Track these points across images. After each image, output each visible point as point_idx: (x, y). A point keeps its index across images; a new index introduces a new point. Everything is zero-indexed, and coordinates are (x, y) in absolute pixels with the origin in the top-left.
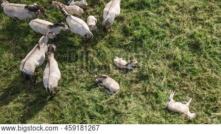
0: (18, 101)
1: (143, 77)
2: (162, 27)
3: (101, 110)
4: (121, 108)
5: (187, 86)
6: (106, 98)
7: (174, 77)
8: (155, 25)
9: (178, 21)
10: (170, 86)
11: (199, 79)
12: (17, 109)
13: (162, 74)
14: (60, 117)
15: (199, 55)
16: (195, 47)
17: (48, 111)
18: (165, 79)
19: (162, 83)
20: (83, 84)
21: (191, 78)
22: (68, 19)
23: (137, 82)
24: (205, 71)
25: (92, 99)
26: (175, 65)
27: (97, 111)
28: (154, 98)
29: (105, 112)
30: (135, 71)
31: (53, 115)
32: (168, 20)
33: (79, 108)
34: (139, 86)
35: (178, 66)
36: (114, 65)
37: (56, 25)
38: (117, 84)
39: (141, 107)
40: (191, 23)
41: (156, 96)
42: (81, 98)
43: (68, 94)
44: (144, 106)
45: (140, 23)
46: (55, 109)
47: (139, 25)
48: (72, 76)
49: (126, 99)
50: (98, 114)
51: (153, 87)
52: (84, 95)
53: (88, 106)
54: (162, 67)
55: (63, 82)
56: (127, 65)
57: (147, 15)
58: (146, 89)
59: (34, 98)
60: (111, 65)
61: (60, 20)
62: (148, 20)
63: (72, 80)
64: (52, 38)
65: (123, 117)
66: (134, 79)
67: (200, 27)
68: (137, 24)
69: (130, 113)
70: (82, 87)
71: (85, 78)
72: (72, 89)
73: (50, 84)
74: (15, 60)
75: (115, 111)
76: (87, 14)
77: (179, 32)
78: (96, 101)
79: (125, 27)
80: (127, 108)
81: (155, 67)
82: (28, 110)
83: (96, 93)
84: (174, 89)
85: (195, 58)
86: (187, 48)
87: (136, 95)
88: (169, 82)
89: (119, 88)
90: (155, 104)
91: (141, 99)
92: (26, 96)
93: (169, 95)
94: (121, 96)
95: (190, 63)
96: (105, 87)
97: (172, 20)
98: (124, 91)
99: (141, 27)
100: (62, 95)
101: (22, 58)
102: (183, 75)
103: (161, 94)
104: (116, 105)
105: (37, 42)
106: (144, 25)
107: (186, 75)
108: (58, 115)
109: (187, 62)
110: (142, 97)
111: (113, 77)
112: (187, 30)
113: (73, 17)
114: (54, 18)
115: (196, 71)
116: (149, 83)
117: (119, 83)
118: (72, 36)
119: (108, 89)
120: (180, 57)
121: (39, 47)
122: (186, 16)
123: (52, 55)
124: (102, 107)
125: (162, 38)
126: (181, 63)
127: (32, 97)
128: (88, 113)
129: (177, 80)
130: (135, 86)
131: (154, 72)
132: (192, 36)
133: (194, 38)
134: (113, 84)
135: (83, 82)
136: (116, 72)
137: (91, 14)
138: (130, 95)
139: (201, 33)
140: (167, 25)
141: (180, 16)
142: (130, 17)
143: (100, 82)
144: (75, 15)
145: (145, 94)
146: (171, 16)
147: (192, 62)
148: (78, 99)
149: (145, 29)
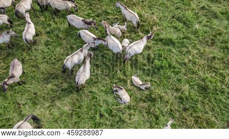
0: (55, 85)
1: (151, 99)
2: (180, 64)
3: (110, 112)
4: (125, 117)
5: (186, 119)
6: (117, 105)
7: (177, 108)
8: (174, 61)
9: (195, 63)
10: (171, 114)
11: (198, 117)
12: (52, 90)
13: (167, 102)
14: (79, 107)
15: (205, 98)
16: (204, 89)
17: (72, 99)
18: (168, 107)
19: (165, 110)
20: (103, 88)
21: (191, 114)
23: (144, 101)
24: (207, 113)
25: (106, 102)
26: (181, 98)
27: (107, 112)
28: (154, 119)
29: (112, 116)
30: (147, 92)
31: (75, 103)
32: (186, 60)
33: (94, 105)
34: (146, 105)
35: (183, 100)
36: (131, 81)
38: (129, 97)
39: (142, 123)
40: (206, 68)
41: (157, 118)
42: (98, 98)
43: (91, 92)
44: (144, 122)
45: (163, 55)
46: (77, 100)
47: (161, 56)
48: (98, 79)
49: (132, 111)
50: (107, 115)
51: (157, 110)
52: (102, 97)
53: (101, 106)
54: (170, 96)
55: (89, 82)
56: (141, 85)
57: (170, 51)
58: (150, 110)
59: (66, 87)
60: (129, 81)
61: (103, 36)
62: (170, 55)
63: (97, 82)
64: (93, 47)
65: (125, 125)
66: (143, 98)
67: (213, 75)
69: (132, 124)
70: (102, 90)
71: (107, 84)
72: (94, 89)
73: (80, 80)
74: (63, 55)
75: (120, 118)
76: (124, 37)
77: (194, 73)
78: (108, 105)
79: (149, 55)
80: (130, 119)
81: (163, 94)
82: (60, 94)
83: (110, 99)
84: (173, 118)
85: (200, 99)
86: (196, 87)
87: (140, 112)
88: (172, 110)
89: (129, 101)
90: (154, 124)
91: (143, 116)
92: (62, 83)
93: (168, 122)
94: (129, 108)
95: (195, 101)
96: (119, 96)
97: (190, 61)
98: (132, 104)
99: (162, 59)
100: (86, 91)
101: (68, 55)
102: (185, 110)
103: (161, 118)
104: (123, 114)
105: (81, 47)
106: (165, 58)
107: (188, 110)
108: (78, 105)
109: (192, 99)
110: (145, 115)
111: (127, 90)
112: (201, 73)
113: (112, 37)
114: (99, 33)
115: (198, 110)
116: (154, 105)
117: (131, 97)
118: (107, 50)
119: (121, 99)
120: (187, 94)
121: (82, 51)
122: (202, 62)
123: (89, 59)
124: (111, 111)
125: (177, 73)
126: (187, 99)
127: (65, 85)
128: (100, 111)
129: (179, 111)
130: (141, 104)
131: (161, 98)
132: (203, 80)
133: (205, 82)
135: (104, 86)
136: (129, 87)
137: (127, 38)
138: (136, 109)
139: (213, 80)
140: (185, 64)
141: (197, 60)
142: (156, 49)
143: (117, 91)
145: (148, 113)
146: (190, 57)
147: (197, 101)
148: (96, 98)
149: (165, 62)
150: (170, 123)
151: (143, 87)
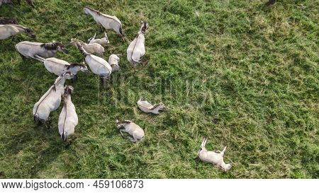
0: (29, 150)
1: (171, 123)
2: (192, 66)
3: (123, 159)
4: (145, 157)
5: (221, 133)
6: (129, 147)
7: (206, 122)
8: (184, 64)
9: (209, 60)
10: (201, 132)
11: (234, 125)
12: (27, 159)
13: (192, 119)
14: (77, 167)
15: (234, 98)
16: (229, 89)
17: (63, 161)
18: (195, 125)
19: (193, 129)
20: (102, 131)
21: (225, 124)
22: (87, 59)
23: (164, 129)
24: (241, 116)
25: (113, 147)
26: (206, 109)
27: (119, 161)
28: (183, 147)
29: (128, 163)
30: (163, 116)
31: (69, 165)
32: (198, 60)
33: (98, 158)
34: (166, 132)
35: (210, 109)
36: (138, 108)
37: (74, 65)
38: (141, 130)
39: (169, 157)
40: (224, 62)
41: (186, 144)
42: (100, 146)
43: (86, 142)
44: (171, 155)
45: (168, 62)
46: (71, 159)
47: (166, 64)
48: (91, 121)
49: (152, 147)
50: (119, 165)
51: (182, 134)
52: (105, 143)
53: (108, 156)
54: (193, 111)
55: (80, 128)
56: (152, 109)
57: (175, 53)
58: (174, 137)
59: (48, 147)
60: (134, 109)
61: (79, 59)
62: (177, 59)
63: (91, 125)
64: (69, 78)
65: (148, 169)
66: (161, 124)
67: (234, 67)
68: (164, 63)
69: (156, 164)
70: (102, 134)
71: (106, 123)
72: (91, 136)
73: (66, 130)
74: (27, 103)
75: (139, 161)
76: (109, 53)
77: (212, 72)
78: (117, 150)
79: (151, 67)
80: (152, 158)
81: (184, 111)
82: (41, 161)
83: (117, 141)
84: (206, 136)
85: (229, 101)
86: (220, 89)
87: (163, 144)
88: (200, 128)
89: (144, 135)
90: (184, 153)
91: (168, 148)
92: (39, 144)
93: (201, 143)
94: (146, 144)
95: (224, 107)
96: (128, 133)
97: (202, 59)
98: (149, 138)
99: (168, 66)
100: (79, 143)
101: (35, 101)
102: (216, 121)
103: (192, 142)
104: (141, 154)
105: (52, 83)
106: (172, 65)
107: (220, 120)
108: (74, 166)
109: (220, 105)
110: (170, 145)
111: (138, 122)
112: (220, 70)
113: (93, 56)
114: (72, 57)
115: (230, 116)
116: (177, 129)
117: (144, 129)
118: (91, 77)
119: (132, 136)
120: (212, 100)
121: (54, 89)
122: (217, 56)
123: (70, 97)
124: (124, 157)
125: (191, 80)
126: (213, 107)
127: (46, 145)
128: (109, 163)
129: (209, 126)
130: (161, 133)
131: (183, 116)
132: (225, 77)
133: (227, 79)
134: (137, 131)
135: (103, 128)
136: (138, 117)
137: (113, 52)
138: (156, 143)
139: (236, 74)
140: (198, 65)
141: (211, 56)
142: (156, 56)
143: (123, 128)
144: (95, 54)
145: (173, 141)
146: (202, 54)
147: (226, 106)
148: (97, 146)
149: (173, 69)
150: (203, 144)
151: (156, 111)
